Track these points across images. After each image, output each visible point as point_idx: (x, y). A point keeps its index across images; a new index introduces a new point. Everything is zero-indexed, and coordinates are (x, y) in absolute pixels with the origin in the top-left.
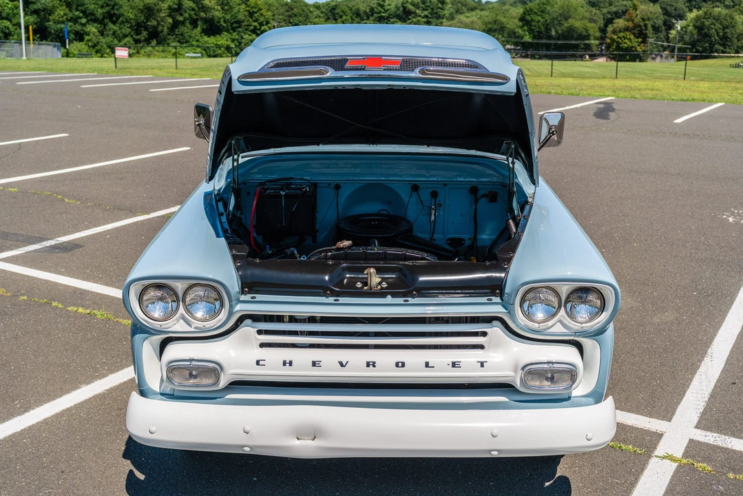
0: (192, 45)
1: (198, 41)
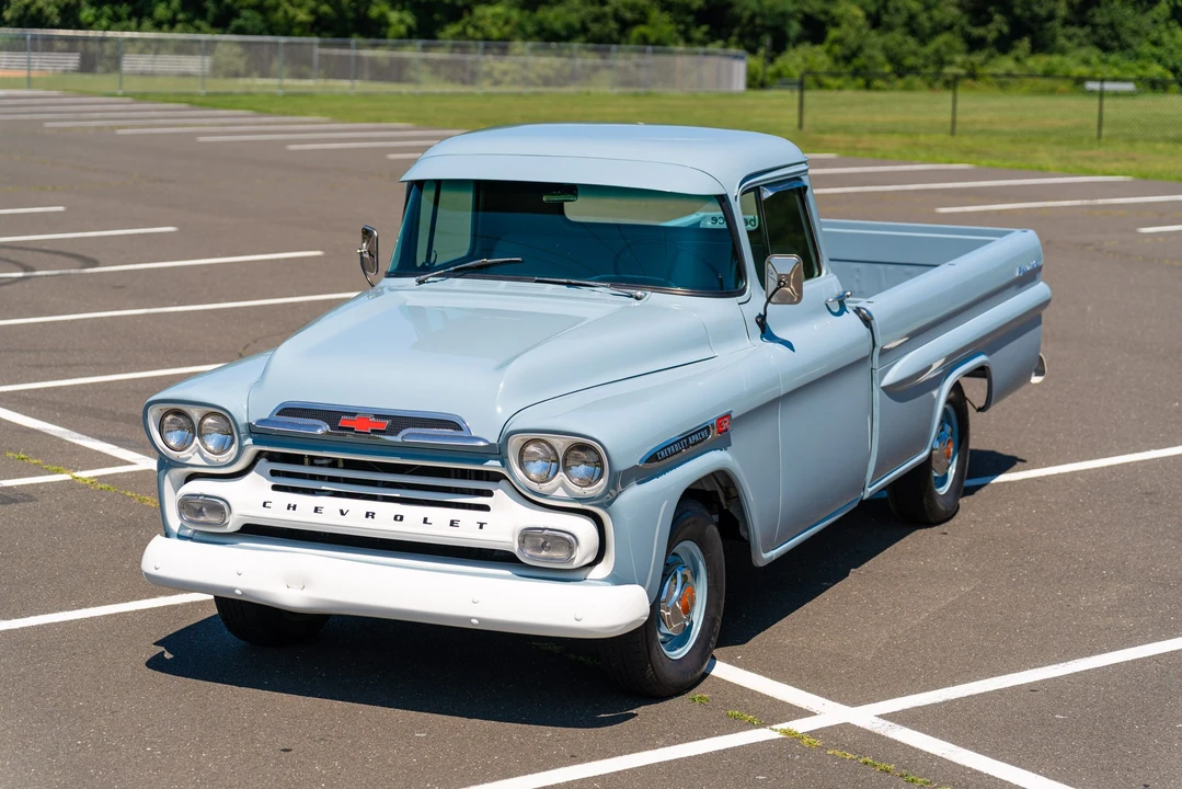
0: (1137, 56)
1: (1155, 43)
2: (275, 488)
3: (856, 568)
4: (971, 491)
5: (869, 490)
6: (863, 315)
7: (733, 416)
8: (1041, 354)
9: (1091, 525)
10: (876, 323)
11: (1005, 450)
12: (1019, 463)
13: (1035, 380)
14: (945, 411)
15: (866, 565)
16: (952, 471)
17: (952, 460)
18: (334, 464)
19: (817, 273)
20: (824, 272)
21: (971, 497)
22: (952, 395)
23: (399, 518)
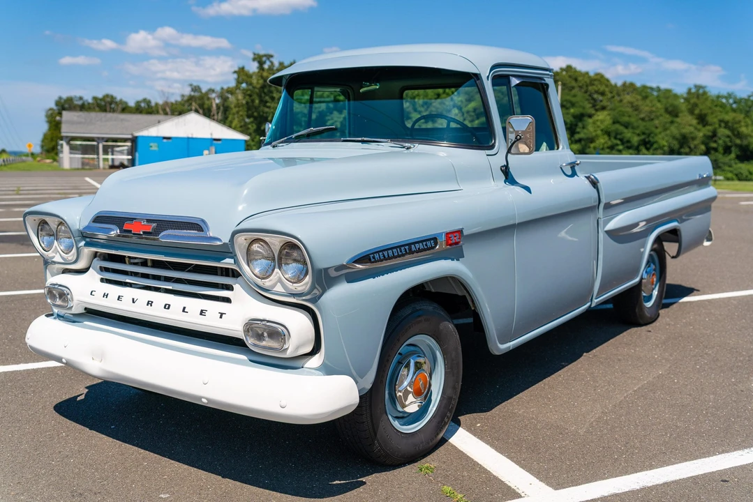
2: (102, 280)
3: (587, 352)
4: (667, 306)
5: (596, 301)
6: (592, 179)
7: (465, 233)
8: (710, 229)
9: (746, 330)
10: (601, 185)
11: (687, 284)
12: (695, 292)
13: (706, 244)
14: (650, 256)
15: (594, 351)
16: (655, 293)
17: (655, 286)
18: (144, 263)
19: (556, 148)
20: (561, 147)
21: (667, 310)
22: (656, 246)
23: (167, 307)
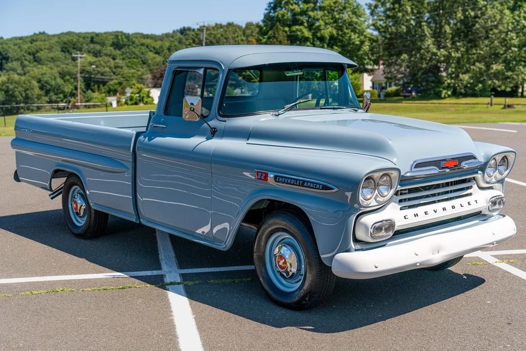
2: (401, 209)
23: (453, 207)
